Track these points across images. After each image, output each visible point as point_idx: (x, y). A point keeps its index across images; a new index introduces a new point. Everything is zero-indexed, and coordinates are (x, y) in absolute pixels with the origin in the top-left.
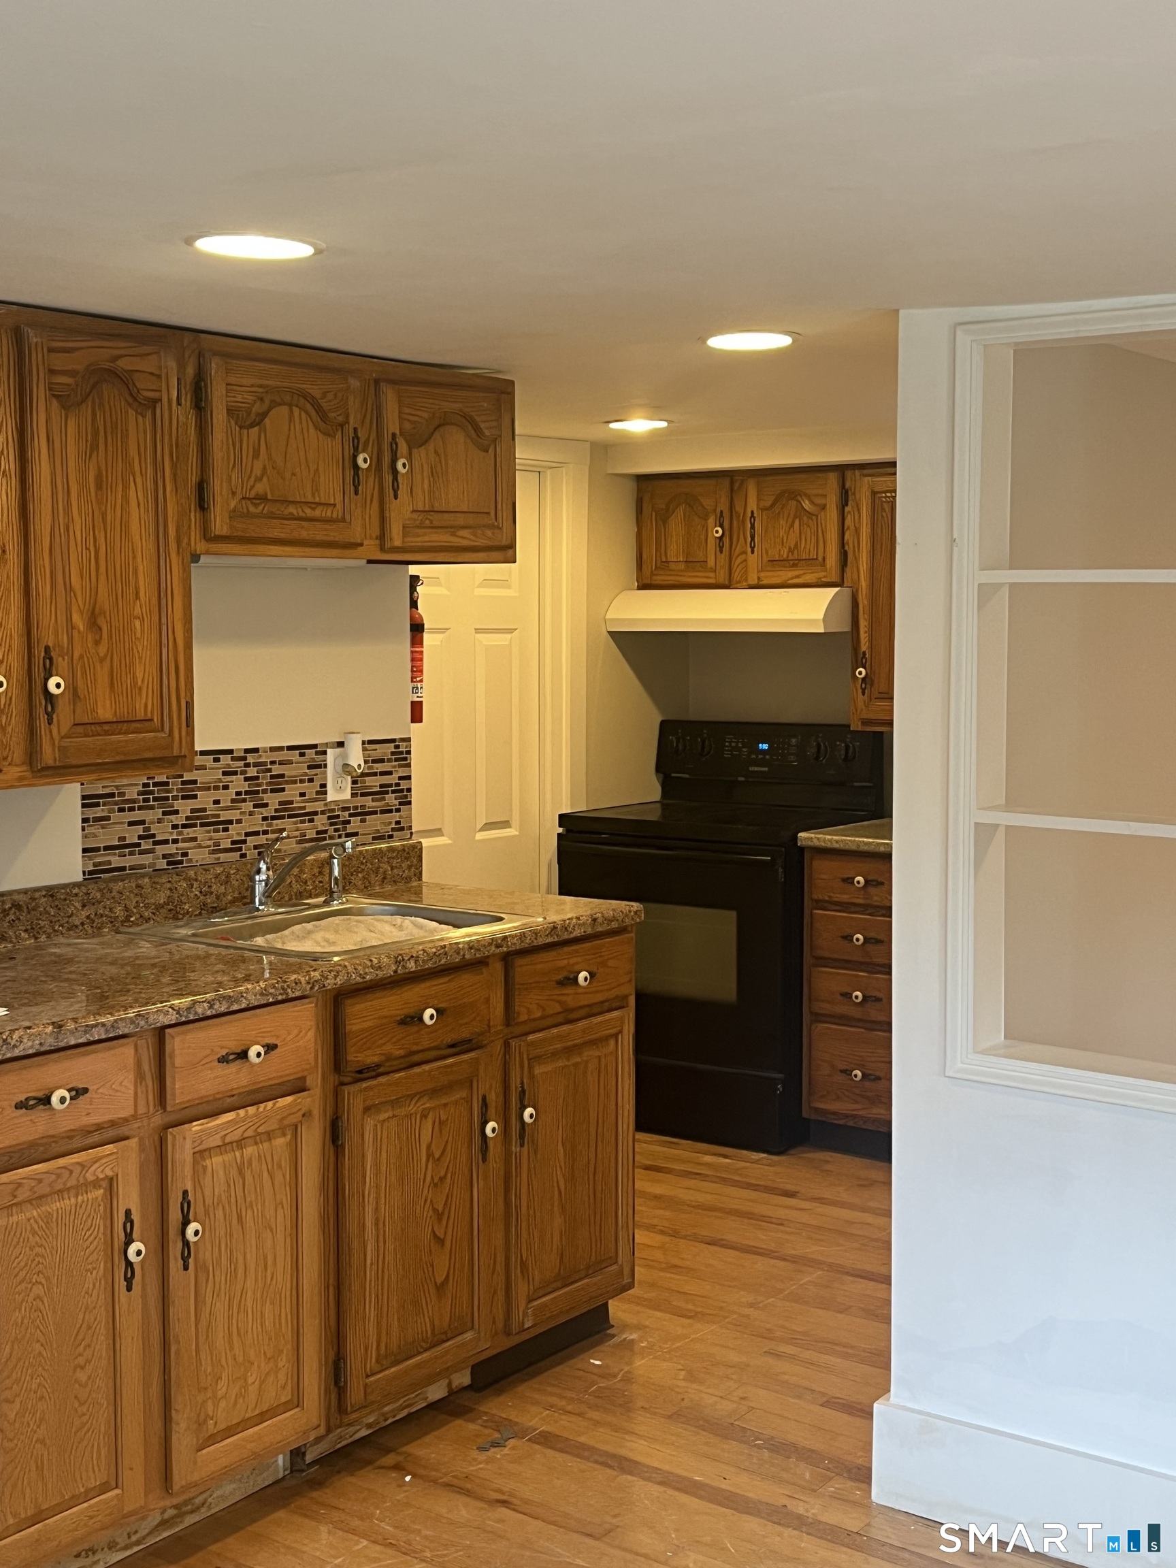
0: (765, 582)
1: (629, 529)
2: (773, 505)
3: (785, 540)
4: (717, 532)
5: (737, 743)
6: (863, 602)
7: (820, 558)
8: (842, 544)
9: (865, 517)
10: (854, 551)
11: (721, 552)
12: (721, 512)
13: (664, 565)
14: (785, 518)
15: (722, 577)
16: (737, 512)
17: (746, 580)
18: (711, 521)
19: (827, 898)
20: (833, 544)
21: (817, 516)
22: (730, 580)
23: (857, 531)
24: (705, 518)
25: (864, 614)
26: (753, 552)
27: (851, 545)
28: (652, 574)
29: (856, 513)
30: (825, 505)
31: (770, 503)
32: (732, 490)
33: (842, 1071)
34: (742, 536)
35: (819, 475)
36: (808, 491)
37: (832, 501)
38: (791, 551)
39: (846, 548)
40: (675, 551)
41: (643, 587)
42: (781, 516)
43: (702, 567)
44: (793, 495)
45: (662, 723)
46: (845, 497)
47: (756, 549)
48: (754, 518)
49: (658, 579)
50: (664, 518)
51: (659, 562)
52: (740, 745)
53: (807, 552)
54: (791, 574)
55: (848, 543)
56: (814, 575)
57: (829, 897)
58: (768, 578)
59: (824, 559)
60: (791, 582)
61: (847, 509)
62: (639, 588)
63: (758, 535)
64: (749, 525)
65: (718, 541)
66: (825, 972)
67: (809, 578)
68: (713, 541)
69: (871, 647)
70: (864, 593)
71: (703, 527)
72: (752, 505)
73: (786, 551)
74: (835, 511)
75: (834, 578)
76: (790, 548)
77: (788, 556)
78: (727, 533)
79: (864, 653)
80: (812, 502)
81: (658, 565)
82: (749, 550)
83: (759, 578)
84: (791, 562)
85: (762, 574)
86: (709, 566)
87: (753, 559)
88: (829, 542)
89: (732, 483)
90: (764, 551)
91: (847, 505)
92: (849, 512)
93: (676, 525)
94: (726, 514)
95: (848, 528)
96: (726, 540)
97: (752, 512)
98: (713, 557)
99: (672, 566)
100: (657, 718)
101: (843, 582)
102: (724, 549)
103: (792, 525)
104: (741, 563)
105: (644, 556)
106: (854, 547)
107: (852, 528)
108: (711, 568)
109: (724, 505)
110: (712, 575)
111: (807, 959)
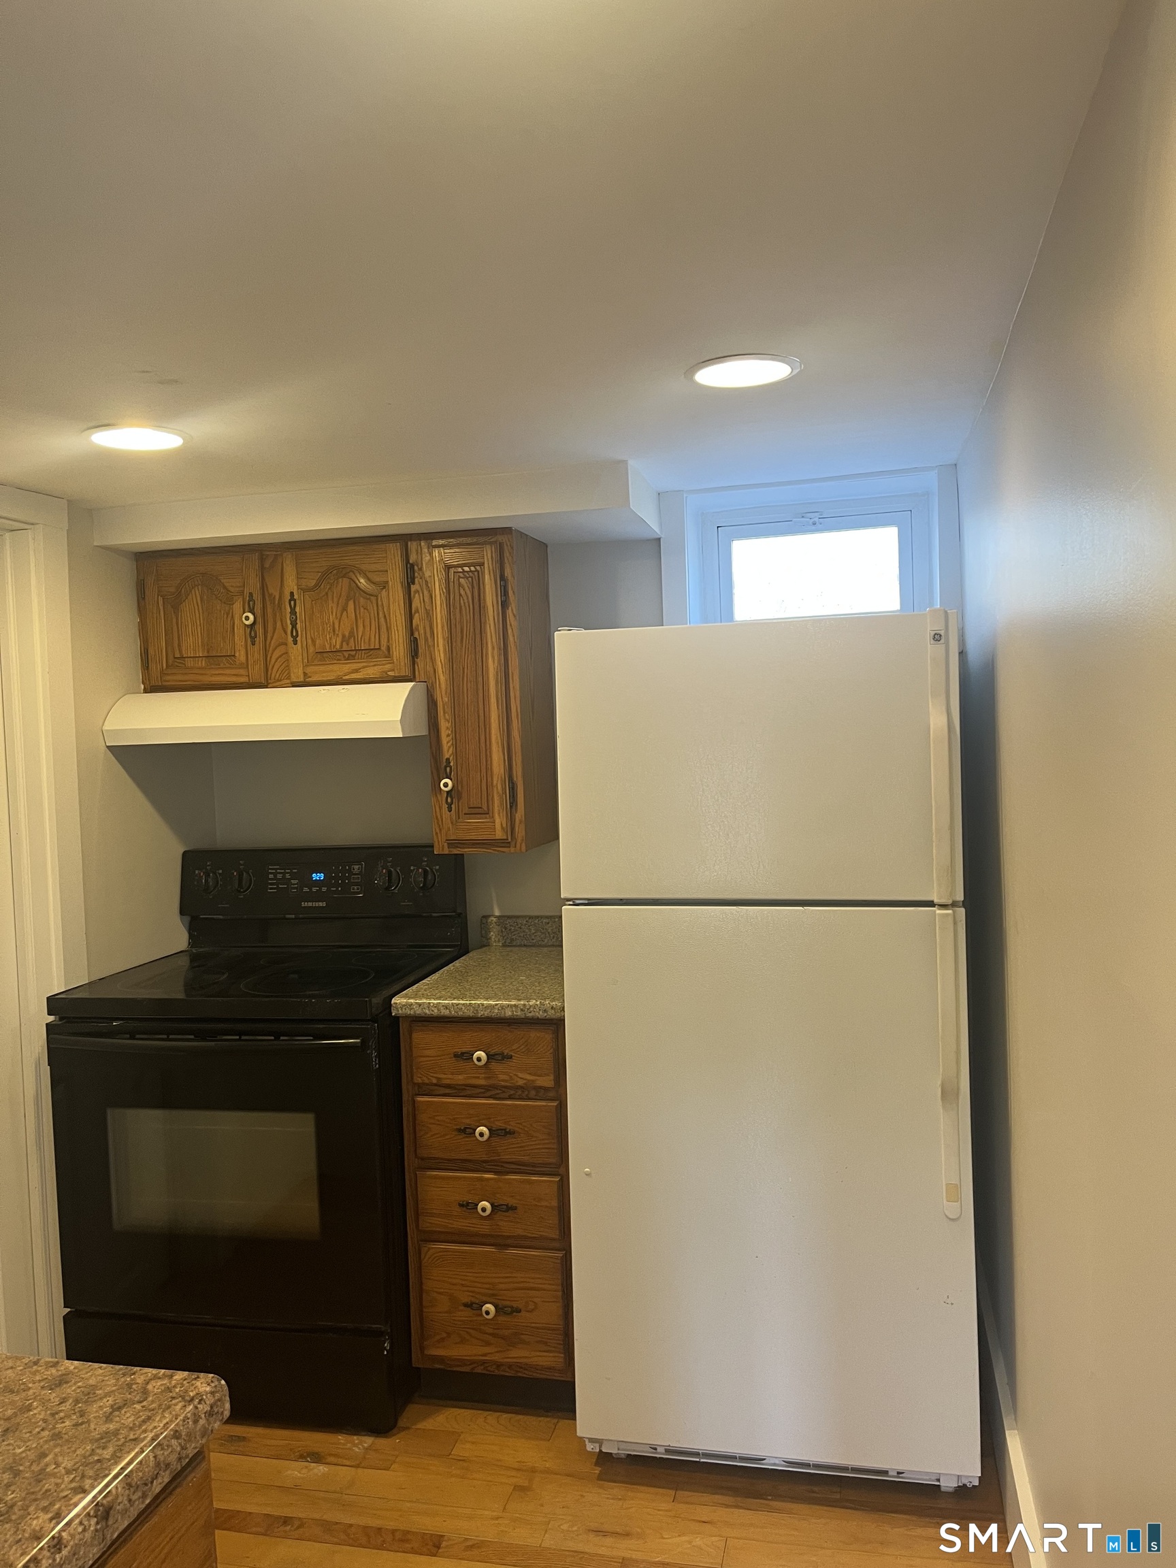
0: (315, 678)
1: (131, 619)
2: (317, 585)
3: (337, 626)
4: (247, 618)
5: (284, 874)
6: (442, 698)
7: (384, 648)
8: (411, 630)
9: (438, 597)
10: (426, 640)
11: (253, 644)
12: (251, 594)
13: (177, 661)
14: (335, 600)
15: (257, 672)
16: (270, 595)
17: (289, 678)
18: (237, 606)
19: (434, 1081)
20: (400, 629)
21: (377, 596)
22: (267, 679)
23: (429, 615)
24: (229, 601)
25: (444, 713)
26: (295, 643)
27: (422, 632)
28: (162, 673)
29: (426, 593)
30: (387, 582)
31: (313, 583)
32: (262, 568)
33: (466, 1305)
34: (279, 624)
35: (377, 546)
36: (363, 567)
37: (395, 577)
38: (345, 640)
39: (416, 635)
40: (192, 644)
41: (151, 689)
42: (330, 597)
43: (231, 664)
44: (345, 572)
45: (185, 854)
46: (411, 573)
47: (299, 639)
48: (295, 600)
49: (171, 680)
50: (175, 603)
51: (171, 657)
52: (288, 876)
53: (367, 641)
54: (347, 668)
55: (417, 630)
56: (376, 668)
57: (439, 1079)
58: (318, 672)
59: (388, 649)
60: (347, 677)
61: (413, 588)
62: (146, 691)
63: (301, 622)
64: (289, 610)
65: (248, 630)
66: (435, 1177)
67: (371, 672)
68: (242, 631)
69: (456, 754)
70: (443, 686)
71: (228, 614)
72: (291, 584)
73: (339, 640)
74: (400, 588)
75: (405, 671)
76: (344, 636)
77: (341, 646)
78: (260, 620)
79: (448, 760)
80: (369, 580)
81: (170, 662)
82: (290, 639)
83: (305, 674)
84: (346, 654)
85: (309, 670)
86: (238, 662)
87: (296, 651)
88: (394, 628)
89: (262, 559)
90: (310, 641)
91: (414, 583)
92: (417, 591)
93: (192, 611)
94: (257, 597)
95: (417, 611)
96: (259, 629)
97: (292, 594)
98: (243, 652)
99: (189, 663)
100: (177, 850)
101: (414, 677)
102: (257, 640)
103: (345, 609)
104: (280, 656)
105: (151, 651)
106: (425, 633)
107: (422, 611)
108: (242, 664)
109: (253, 585)
110: (242, 672)
111: (410, 1161)
